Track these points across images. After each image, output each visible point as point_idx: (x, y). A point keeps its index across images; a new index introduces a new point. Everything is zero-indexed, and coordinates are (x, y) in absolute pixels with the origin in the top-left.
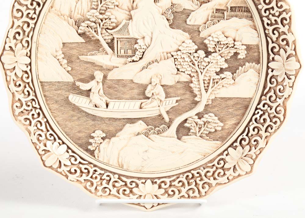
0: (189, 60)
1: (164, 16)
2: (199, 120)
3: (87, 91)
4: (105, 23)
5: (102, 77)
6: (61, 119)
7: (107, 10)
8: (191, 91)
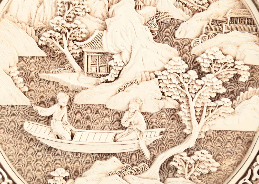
0: (177, 82)
1: (147, 27)
2: (188, 158)
3: (47, 117)
4: (73, 33)
5: (66, 100)
6: (13, 152)
7: (75, 17)
8: (179, 121)
